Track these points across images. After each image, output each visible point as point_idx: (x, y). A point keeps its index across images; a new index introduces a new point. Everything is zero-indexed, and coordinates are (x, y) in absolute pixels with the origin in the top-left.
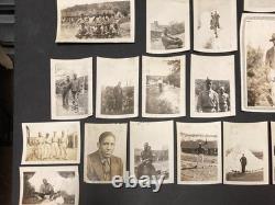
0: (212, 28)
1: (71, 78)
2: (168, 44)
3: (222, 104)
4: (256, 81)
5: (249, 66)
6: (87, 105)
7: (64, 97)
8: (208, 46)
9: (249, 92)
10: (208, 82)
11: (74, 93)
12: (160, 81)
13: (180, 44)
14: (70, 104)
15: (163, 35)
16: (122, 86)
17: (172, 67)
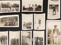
0: (39, 24)
1: (3, 36)
2: (27, 28)
3: (41, 43)
4: (50, 37)
5: (48, 34)
6: (7, 43)
7: (1, 41)
8: (38, 28)
9: (48, 40)
10: (38, 38)
11: (4, 40)
12: (26, 37)
13: (30, 28)
14: (3, 43)
15: (26, 25)
16: (16, 39)
17: (28, 33)
